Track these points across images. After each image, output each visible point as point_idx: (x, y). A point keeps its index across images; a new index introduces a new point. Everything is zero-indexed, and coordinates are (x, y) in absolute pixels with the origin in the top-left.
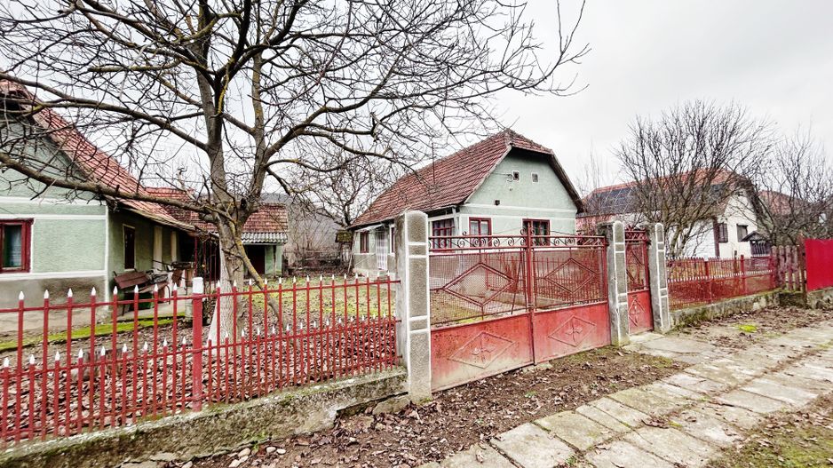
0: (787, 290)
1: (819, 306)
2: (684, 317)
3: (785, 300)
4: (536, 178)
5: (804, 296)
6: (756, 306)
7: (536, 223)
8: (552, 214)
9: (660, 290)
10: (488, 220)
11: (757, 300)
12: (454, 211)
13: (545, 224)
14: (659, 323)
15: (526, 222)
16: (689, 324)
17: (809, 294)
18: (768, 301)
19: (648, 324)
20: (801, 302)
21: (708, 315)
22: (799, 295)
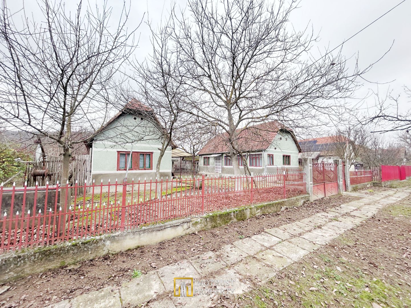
0: (375, 182)
1: (385, 187)
2: (353, 188)
3: (375, 185)
4: (286, 139)
5: (381, 183)
6: (368, 186)
7: (286, 156)
8: (291, 153)
9: (348, 179)
10: (273, 155)
11: (368, 184)
12: (263, 151)
13: (289, 157)
14: (348, 189)
15: (284, 156)
16: (355, 190)
17: (383, 183)
18: (370, 185)
19: (345, 189)
20: (380, 185)
21: (358, 188)
22: (379, 183)
